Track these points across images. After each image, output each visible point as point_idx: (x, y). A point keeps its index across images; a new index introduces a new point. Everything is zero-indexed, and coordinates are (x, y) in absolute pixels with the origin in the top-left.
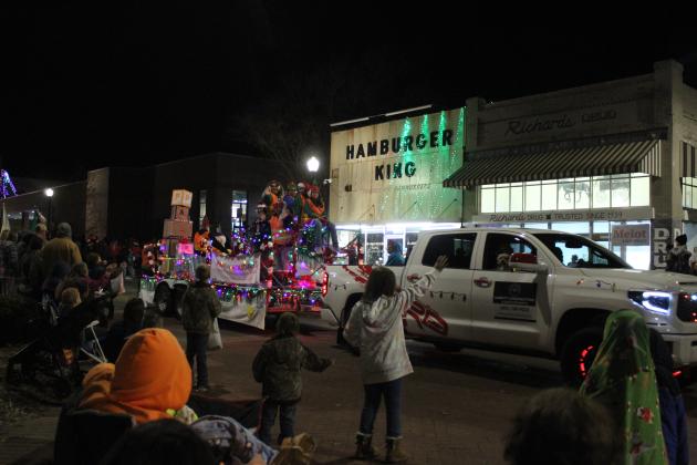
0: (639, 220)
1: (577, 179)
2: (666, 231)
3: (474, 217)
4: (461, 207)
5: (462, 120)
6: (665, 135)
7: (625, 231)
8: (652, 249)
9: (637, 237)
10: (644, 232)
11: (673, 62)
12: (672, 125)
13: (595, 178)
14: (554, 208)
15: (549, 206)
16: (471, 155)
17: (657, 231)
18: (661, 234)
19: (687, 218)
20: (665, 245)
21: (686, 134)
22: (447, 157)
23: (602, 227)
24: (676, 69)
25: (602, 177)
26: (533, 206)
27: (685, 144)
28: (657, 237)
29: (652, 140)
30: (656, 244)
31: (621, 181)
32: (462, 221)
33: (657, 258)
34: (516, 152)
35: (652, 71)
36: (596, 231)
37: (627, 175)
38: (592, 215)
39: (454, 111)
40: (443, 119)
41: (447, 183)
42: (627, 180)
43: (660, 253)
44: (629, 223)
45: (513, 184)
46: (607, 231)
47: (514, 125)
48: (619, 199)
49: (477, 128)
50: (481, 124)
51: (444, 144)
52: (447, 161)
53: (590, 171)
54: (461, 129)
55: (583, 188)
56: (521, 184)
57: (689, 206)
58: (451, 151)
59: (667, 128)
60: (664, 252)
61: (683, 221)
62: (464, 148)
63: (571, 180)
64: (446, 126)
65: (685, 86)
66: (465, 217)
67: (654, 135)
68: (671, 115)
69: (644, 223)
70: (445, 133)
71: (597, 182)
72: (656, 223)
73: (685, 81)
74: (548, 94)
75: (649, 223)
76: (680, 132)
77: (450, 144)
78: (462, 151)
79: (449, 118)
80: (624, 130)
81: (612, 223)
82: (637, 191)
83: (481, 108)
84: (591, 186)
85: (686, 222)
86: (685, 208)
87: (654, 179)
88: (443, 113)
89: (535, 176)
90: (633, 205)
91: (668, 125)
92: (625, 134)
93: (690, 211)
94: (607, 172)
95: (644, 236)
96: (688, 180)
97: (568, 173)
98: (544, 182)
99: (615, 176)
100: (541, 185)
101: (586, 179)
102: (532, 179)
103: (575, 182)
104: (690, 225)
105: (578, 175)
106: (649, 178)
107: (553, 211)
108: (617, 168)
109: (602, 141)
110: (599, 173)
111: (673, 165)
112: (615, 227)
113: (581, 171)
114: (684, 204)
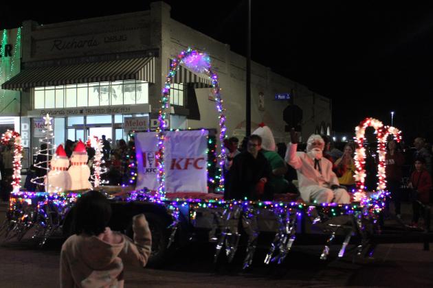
0: (142, 114)
1: (101, 84)
3: (28, 112)
4: (19, 104)
5: (19, 37)
6: (157, 54)
7: (133, 121)
9: (141, 125)
10: (145, 122)
11: (162, 2)
12: (161, 47)
13: (113, 83)
14: (86, 105)
15: (82, 103)
16: (26, 64)
17: (153, 121)
18: (155, 123)
19: (173, 112)
21: (172, 54)
22: (8, 65)
23: (119, 119)
24: (166, 10)
25: (122, 82)
26: (71, 104)
28: (152, 125)
29: (149, 56)
31: (130, 86)
32: (20, 115)
34: (59, 63)
35: (150, 9)
36: (116, 122)
37: (134, 81)
38: (111, 110)
39: (13, 30)
40: (5, 36)
41: (5, 86)
42: (134, 86)
44: (137, 116)
45: (57, 87)
46: (121, 122)
47: (57, 43)
48: (129, 99)
49: (31, 44)
50: (33, 41)
51: (6, 56)
52: (8, 69)
53: (112, 78)
54: (18, 44)
55: (105, 90)
56: (62, 87)
57: (176, 103)
58: (11, 61)
59: (158, 49)
61: (171, 114)
62: (21, 59)
63: (97, 84)
64: (7, 42)
65: (171, 19)
66: (23, 112)
67: (150, 54)
68: (161, 40)
69: (145, 115)
70: (6, 46)
71: (117, 86)
72: (153, 115)
74: (82, 21)
75: (148, 115)
76: (167, 52)
77: (10, 55)
78: (19, 60)
79: (9, 34)
80: (132, 49)
81: (124, 116)
82: (140, 95)
83: (33, 29)
84: (110, 90)
85: (173, 115)
86: (172, 105)
87: (150, 85)
88: (5, 31)
89: (72, 81)
90: (138, 102)
91: (159, 47)
92: (133, 52)
93: (176, 107)
94: (120, 79)
95: (145, 125)
96: (176, 86)
97: (95, 79)
98: (78, 86)
99: (126, 82)
100: (77, 88)
101: (107, 83)
102: (70, 83)
103: (100, 86)
104: (177, 117)
105: (102, 81)
106: (147, 84)
107: (85, 107)
108: (127, 77)
109: (118, 57)
110: (115, 80)
111: (163, 75)
112: (126, 118)
113: (104, 78)
114: (171, 102)
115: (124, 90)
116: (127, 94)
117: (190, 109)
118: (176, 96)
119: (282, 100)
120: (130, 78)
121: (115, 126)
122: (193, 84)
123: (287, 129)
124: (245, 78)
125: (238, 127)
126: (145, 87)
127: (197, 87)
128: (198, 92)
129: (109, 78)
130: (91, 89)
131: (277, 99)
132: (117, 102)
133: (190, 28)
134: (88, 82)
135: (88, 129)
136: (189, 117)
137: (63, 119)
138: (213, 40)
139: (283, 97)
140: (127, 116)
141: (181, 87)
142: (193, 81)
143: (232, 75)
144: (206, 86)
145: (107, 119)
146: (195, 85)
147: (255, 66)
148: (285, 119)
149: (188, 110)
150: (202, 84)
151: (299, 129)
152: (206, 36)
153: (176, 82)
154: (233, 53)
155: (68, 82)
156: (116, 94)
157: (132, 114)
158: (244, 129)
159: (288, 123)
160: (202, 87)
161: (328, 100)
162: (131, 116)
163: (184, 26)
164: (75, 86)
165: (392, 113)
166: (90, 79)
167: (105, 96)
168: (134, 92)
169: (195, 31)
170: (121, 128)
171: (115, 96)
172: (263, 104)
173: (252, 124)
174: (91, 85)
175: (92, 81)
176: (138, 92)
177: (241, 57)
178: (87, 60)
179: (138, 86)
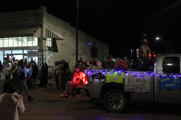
0: (35, 50)
1: (19, 38)
2: (41, 53)
6: (41, 26)
7: (31, 53)
8: (38, 58)
9: (34, 54)
11: (44, 6)
12: (43, 24)
13: (23, 38)
14: (12, 46)
15: (11, 45)
17: (39, 53)
18: (40, 53)
19: (47, 49)
20: (41, 57)
21: (48, 26)
23: (26, 52)
24: (45, 9)
25: (27, 37)
26: (6, 46)
27: (47, 29)
28: (39, 54)
29: (38, 27)
30: (39, 56)
31: (30, 39)
33: (39, 60)
35: (38, 9)
36: (24, 53)
37: (32, 37)
38: (23, 48)
42: (32, 39)
43: (40, 59)
44: (33, 51)
48: (30, 44)
53: (23, 36)
55: (20, 40)
56: (2, 39)
57: (49, 46)
59: (42, 25)
60: (41, 58)
63: (17, 38)
65: (47, 13)
67: (39, 26)
68: (43, 21)
69: (36, 50)
71: (25, 39)
72: (39, 50)
73: (47, 12)
74: (11, 13)
75: (37, 50)
76: (46, 25)
80: (31, 24)
81: (28, 51)
82: (34, 42)
84: (22, 40)
85: (47, 50)
86: (47, 47)
87: (38, 38)
89: (7, 37)
90: (33, 45)
91: (42, 24)
92: (31, 25)
93: (49, 47)
94: (26, 36)
95: (36, 54)
96: (49, 39)
97: (16, 36)
98: (9, 38)
99: (29, 37)
100: (8, 39)
101: (21, 38)
102: (6, 37)
103: (18, 39)
104: (49, 51)
105: (19, 37)
106: (37, 38)
107: (12, 47)
108: (29, 35)
109: (25, 27)
110: (24, 36)
111: (43, 35)
112: (28, 52)
113: (20, 36)
114: (47, 45)
115: (28, 40)
116: (29, 42)
117: (54, 48)
118: (49, 43)
119: (90, 45)
120: (30, 36)
121: (24, 55)
122: (55, 38)
123: (92, 56)
124: (76, 36)
125: (73, 55)
126: (36, 39)
127: (57, 40)
128: (57, 41)
129: (22, 36)
130: (14, 40)
131: (88, 45)
132: (25, 45)
133: (54, 17)
134: (13, 37)
135: (13, 56)
136: (54, 51)
137: (3, 52)
138: (63, 21)
139: (90, 44)
140: (29, 51)
141: (51, 39)
142: (55, 37)
143: (71, 35)
144: (61, 39)
145: (21, 52)
146: (56, 39)
147: (80, 32)
148: (91, 52)
149: (53, 49)
150: (59, 38)
151: (96, 56)
152: (61, 20)
153: (49, 38)
154: (71, 27)
155: (5, 37)
156: (25, 42)
157: (31, 50)
158: (75, 56)
159: (92, 54)
160: (59, 40)
161: (107, 45)
162: (30, 51)
163: (52, 15)
164: (8, 38)
165: (132, 50)
166: (14, 36)
167: (20, 43)
168: (32, 41)
169: (56, 18)
170: (26, 55)
171: (24, 43)
172: (82, 46)
173: (78, 54)
174: (14, 38)
175: (15, 37)
176: (33, 41)
177: (74, 28)
178: (13, 28)
179: (33, 39)
